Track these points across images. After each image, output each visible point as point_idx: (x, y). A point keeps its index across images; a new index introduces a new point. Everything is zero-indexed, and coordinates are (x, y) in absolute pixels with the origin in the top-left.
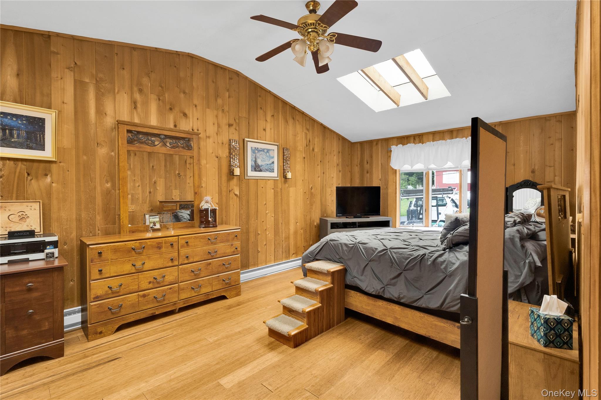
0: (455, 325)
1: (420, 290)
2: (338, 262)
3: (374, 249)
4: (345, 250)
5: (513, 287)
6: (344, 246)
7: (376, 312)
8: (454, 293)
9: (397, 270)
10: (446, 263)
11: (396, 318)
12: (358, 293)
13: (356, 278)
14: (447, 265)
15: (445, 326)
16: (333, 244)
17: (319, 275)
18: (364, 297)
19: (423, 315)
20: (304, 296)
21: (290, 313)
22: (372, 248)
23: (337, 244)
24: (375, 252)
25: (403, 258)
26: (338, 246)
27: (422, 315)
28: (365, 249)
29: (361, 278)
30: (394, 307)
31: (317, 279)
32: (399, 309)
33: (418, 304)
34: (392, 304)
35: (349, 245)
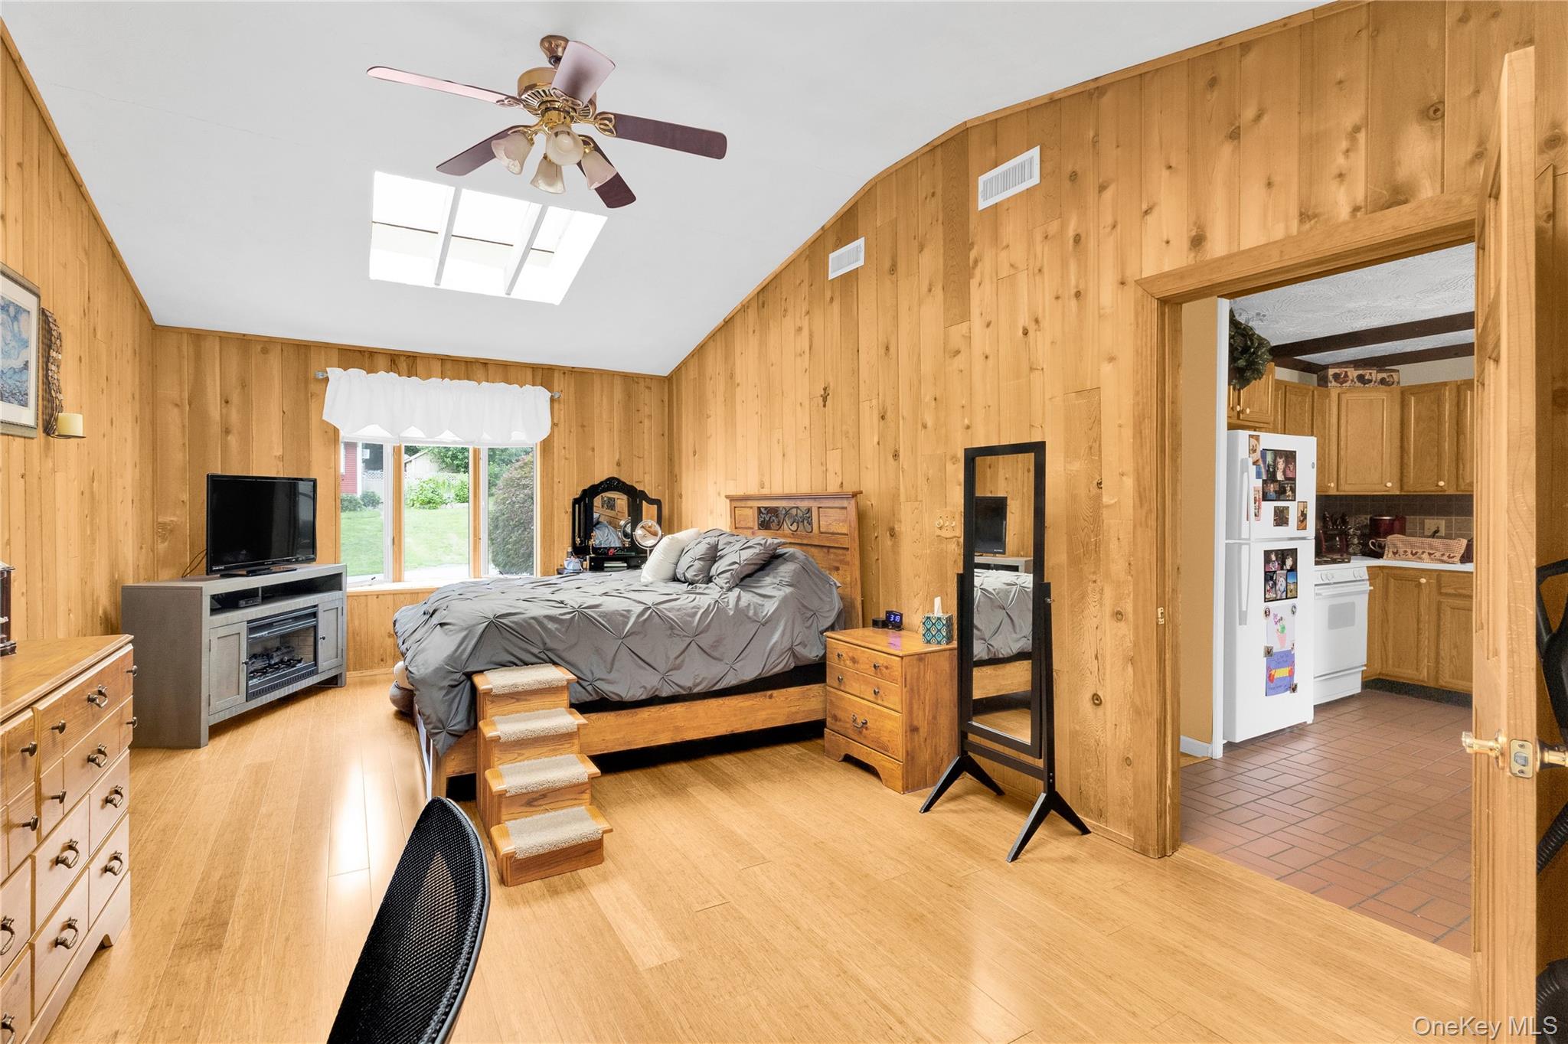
0: (765, 696)
1: (721, 660)
2: (532, 664)
3: (625, 613)
4: (554, 629)
5: (830, 616)
6: (546, 621)
7: (636, 736)
8: (781, 645)
9: (684, 638)
10: (752, 607)
11: (677, 729)
12: (592, 714)
13: (598, 682)
14: (755, 608)
15: (754, 702)
16: (513, 622)
17: (529, 700)
18: (609, 717)
19: (722, 702)
20: (528, 758)
21: (534, 806)
22: (617, 611)
23: (526, 622)
24: (628, 618)
25: (688, 615)
26: (529, 624)
27: (720, 701)
28: (604, 615)
29: (610, 677)
30: (673, 710)
31: (526, 711)
32: (683, 709)
33: (723, 685)
34: (668, 706)
35: (561, 617)
